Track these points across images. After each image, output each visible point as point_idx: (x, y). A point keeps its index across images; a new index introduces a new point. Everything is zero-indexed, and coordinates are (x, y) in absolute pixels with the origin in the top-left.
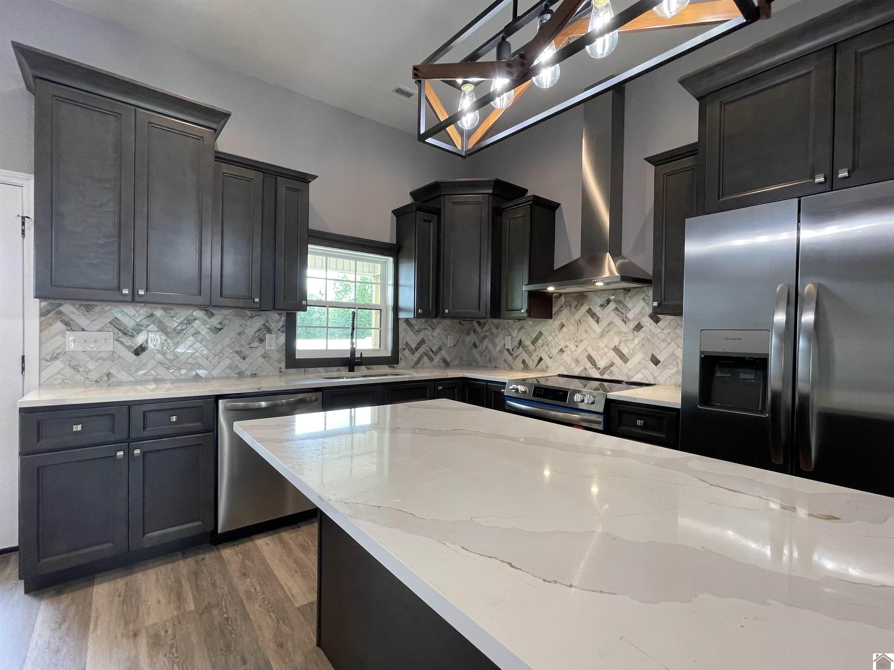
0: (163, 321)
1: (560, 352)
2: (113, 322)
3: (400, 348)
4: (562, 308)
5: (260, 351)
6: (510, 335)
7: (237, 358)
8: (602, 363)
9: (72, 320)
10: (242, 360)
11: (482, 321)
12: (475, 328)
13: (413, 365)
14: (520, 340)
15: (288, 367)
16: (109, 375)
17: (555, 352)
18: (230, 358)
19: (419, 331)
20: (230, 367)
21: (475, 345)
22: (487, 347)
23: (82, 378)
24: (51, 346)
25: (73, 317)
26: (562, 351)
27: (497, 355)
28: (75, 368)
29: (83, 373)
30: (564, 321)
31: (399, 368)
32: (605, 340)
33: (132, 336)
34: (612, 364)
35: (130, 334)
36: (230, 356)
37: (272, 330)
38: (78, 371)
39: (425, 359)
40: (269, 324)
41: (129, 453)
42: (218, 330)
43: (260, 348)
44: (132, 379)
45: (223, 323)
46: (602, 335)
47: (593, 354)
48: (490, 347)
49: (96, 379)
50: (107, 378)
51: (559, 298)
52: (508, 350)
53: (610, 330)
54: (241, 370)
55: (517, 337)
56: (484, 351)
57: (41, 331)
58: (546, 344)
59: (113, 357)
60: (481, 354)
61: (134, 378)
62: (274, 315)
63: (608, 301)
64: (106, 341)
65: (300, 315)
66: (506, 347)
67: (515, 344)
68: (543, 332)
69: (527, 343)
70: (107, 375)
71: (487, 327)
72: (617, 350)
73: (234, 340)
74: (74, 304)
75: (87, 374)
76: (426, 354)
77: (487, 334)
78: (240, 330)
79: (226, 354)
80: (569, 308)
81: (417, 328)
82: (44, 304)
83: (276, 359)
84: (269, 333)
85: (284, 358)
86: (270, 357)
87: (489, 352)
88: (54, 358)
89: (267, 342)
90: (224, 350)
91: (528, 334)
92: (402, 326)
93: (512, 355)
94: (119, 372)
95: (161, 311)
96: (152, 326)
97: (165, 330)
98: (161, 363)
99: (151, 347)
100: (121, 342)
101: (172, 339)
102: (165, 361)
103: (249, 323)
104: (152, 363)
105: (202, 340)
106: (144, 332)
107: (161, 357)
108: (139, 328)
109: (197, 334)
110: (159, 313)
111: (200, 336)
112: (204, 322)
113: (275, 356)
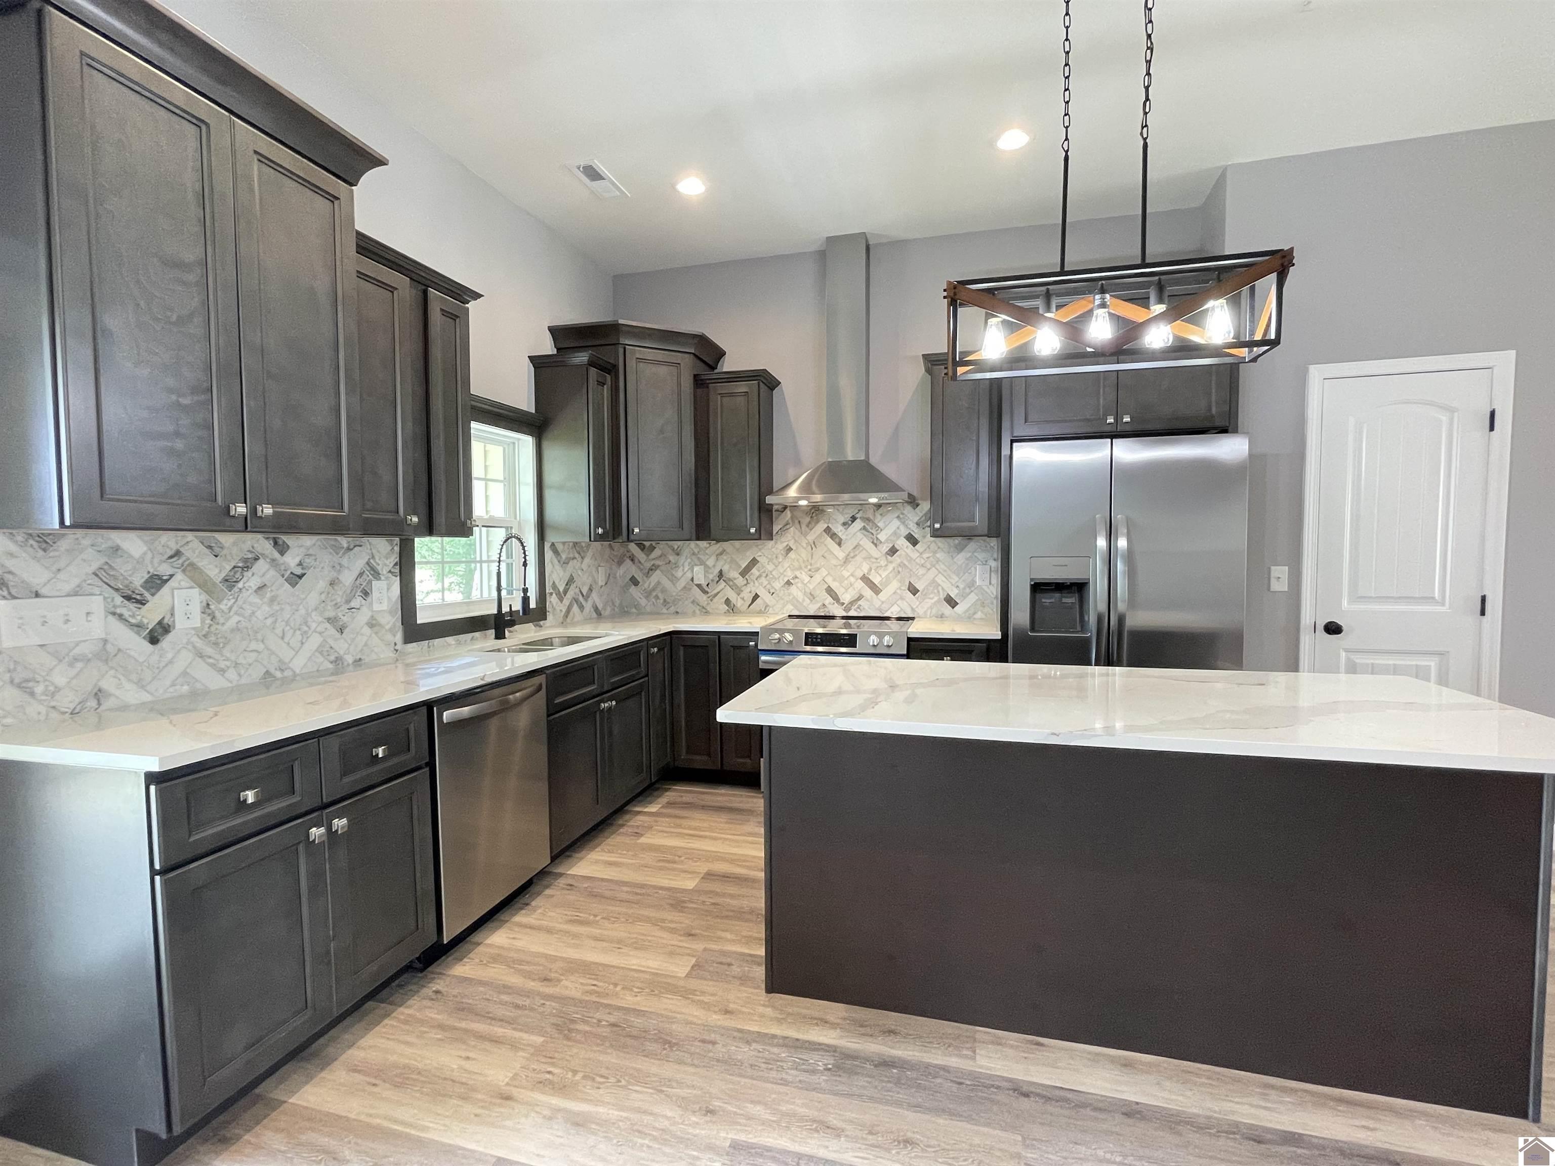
0: (200, 564)
1: (786, 586)
2: (102, 574)
3: (547, 591)
4: (788, 527)
5: (364, 616)
6: (703, 563)
7: (332, 631)
8: (846, 598)
9: (10, 572)
10: (338, 635)
11: (647, 544)
12: (633, 555)
13: (561, 620)
14: (721, 570)
15: (406, 640)
16: (99, 694)
17: (777, 585)
18: (320, 633)
19: (568, 562)
20: (319, 651)
21: (634, 581)
22: (659, 583)
23: (43, 709)
25: (12, 566)
26: (789, 583)
27: (680, 594)
28: (24, 688)
29: (44, 698)
30: (792, 544)
31: (546, 627)
32: (851, 567)
33: (142, 602)
34: (860, 597)
35: (138, 597)
36: (319, 629)
37: (380, 572)
38: (32, 694)
39: (576, 608)
40: (376, 562)
41: (331, 828)
42: (297, 579)
43: (364, 609)
45: (305, 564)
46: (846, 561)
47: (834, 586)
48: (666, 583)
49: (72, 706)
50: (96, 702)
51: (783, 512)
52: (699, 586)
53: (856, 555)
54: (337, 655)
55: (714, 566)
56: (654, 589)
58: (764, 575)
59: (105, 652)
60: (648, 594)
61: (152, 694)
62: (383, 545)
63: (854, 519)
64: (89, 619)
65: (420, 544)
66: (696, 582)
67: (711, 577)
68: (758, 559)
69: (734, 574)
70: (96, 694)
71: (657, 553)
72: (865, 579)
73: (323, 597)
74: (11, 533)
75: (52, 698)
76: (576, 601)
77: (657, 562)
78: (334, 574)
79: (314, 625)
80: (798, 526)
81: (564, 556)
83: (387, 627)
84: (378, 580)
85: (399, 623)
86: (380, 625)
87: (664, 591)
89: (375, 594)
90: (309, 619)
91: (733, 561)
92: (548, 552)
93: (708, 593)
94: (119, 686)
95: (196, 544)
96: (179, 576)
97: (204, 585)
98: (201, 655)
99: (180, 624)
100: (120, 617)
101: (219, 601)
102: (209, 651)
103: (345, 561)
104: (186, 657)
105: (273, 600)
106: (165, 590)
107: (199, 643)
108: (156, 583)
109: (261, 588)
110: (192, 547)
111: (267, 593)
112: (272, 561)
113: (387, 621)
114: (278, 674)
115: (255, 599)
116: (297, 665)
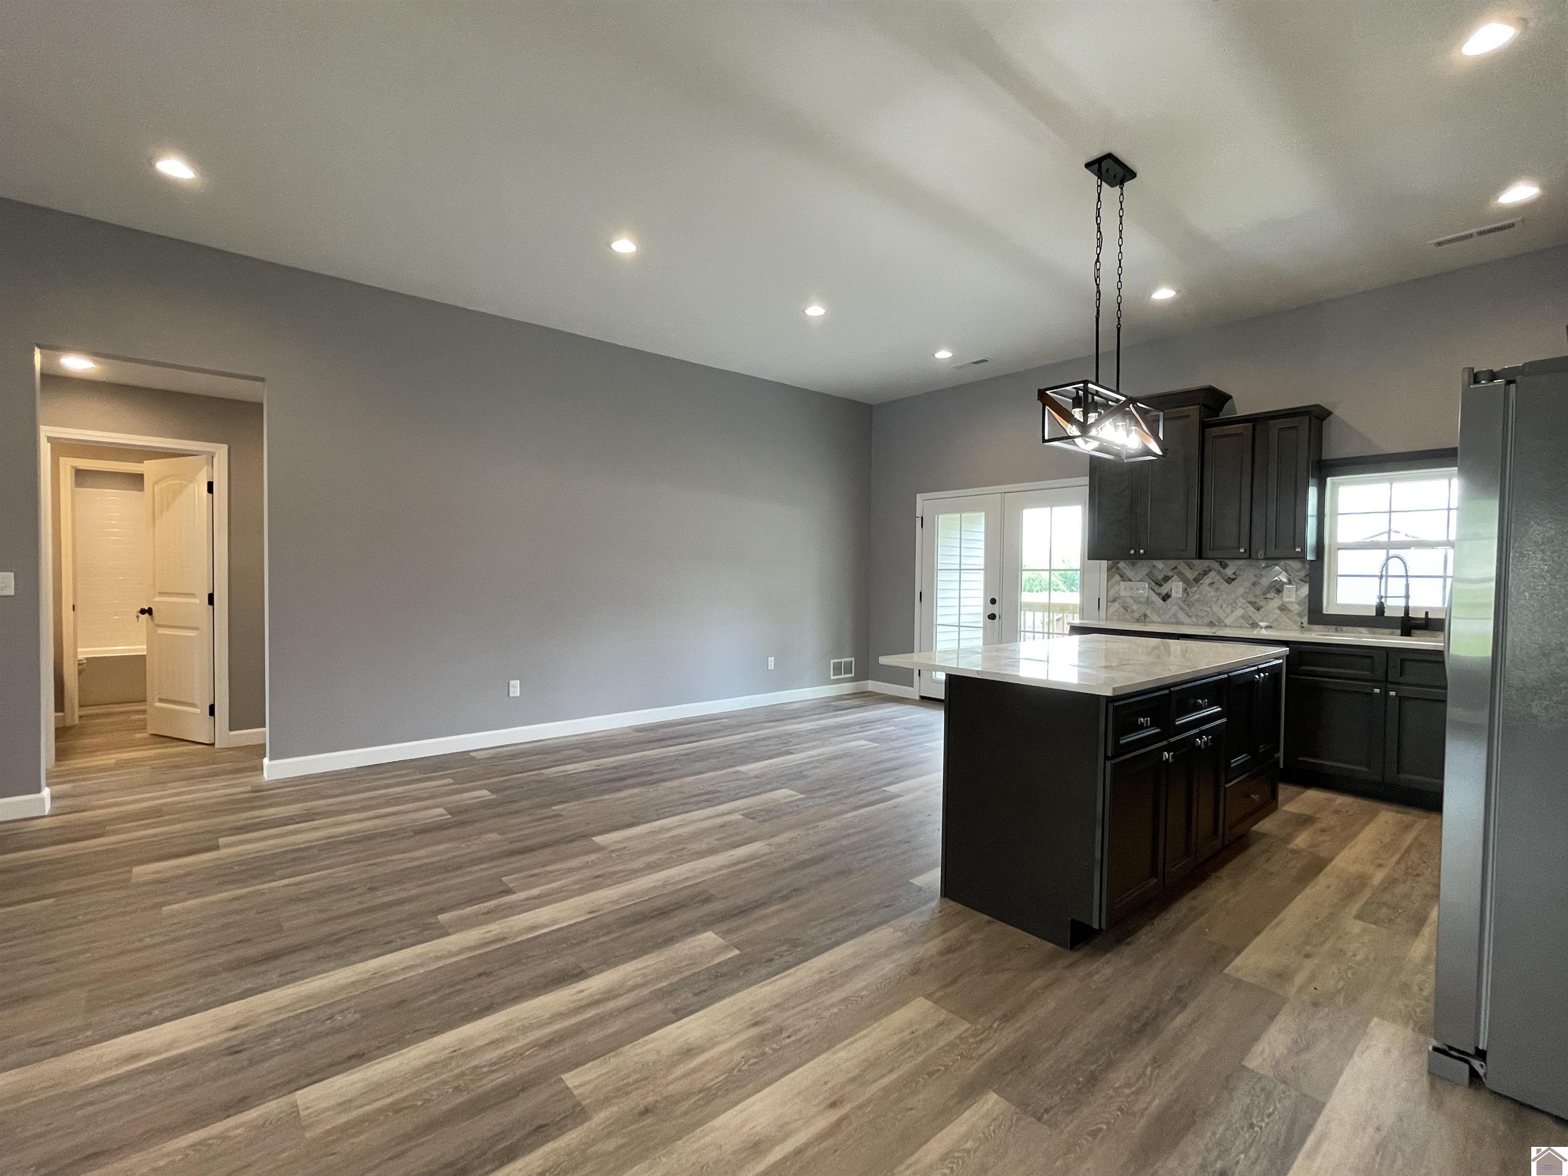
0: (1184, 572)
2: (1149, 574)
5: (1276, 602)
7: (1251, 609)
10: (1256, 611)
15: (1310, 622)
16: (1145, 615)
18: (1243, 608)
20: (1243, 617)
23: (1130, 617)
24: (1112, 593)
25: (1124, 570)
28: (1126, 608)
29: (1130, 613)
33: (1161, 585)
35: (1160, 583)
36: (1243, 606)
37: (1292, 579)
38: (1127, 611)
40: (1289, 574)
42: (1232, 580)
43: (1276, 600)
44: (1160, 620)
45: (1237, 574)
49: (1137, 618)
54: (1254, 621)
57: (1108, 581)
59: (1148, 602)
61: (1162, 620)
62: (1295, 564)
64: (1144, 589)
73: (1247, 590)
74: (1125, 561)
78: (1254, 579)
79: (1240, 604)
82: (1110, 562)
83: (1296, 612)
84: (1289, 584)
85: (1306, 611)
86: (1289, 610)
88: (1114, 601)
89: (1285, 593)
90: (1238, 600)
94: (1152, 614)
95: (1183, 564)
96: (1176, 577)
97: (1185, 580)
98: (1181, 609)
99: (1173, 594)
100: (1154, 590)
101: (1191, 587)
102: (1185, 607)
103: (1263, 573)
104: (1175, 608)
105: (1217, 589)
106: (1170, 582)
107: (1182, 604)
108: (1167, 579)
109: (1212, 584)
110: (1182, 566)
111: (1215, 586)
112: (1219, 573)
113: (1296, 608)
114: (1217, 623)
115: (1208, 588)
116: (1228, 621)
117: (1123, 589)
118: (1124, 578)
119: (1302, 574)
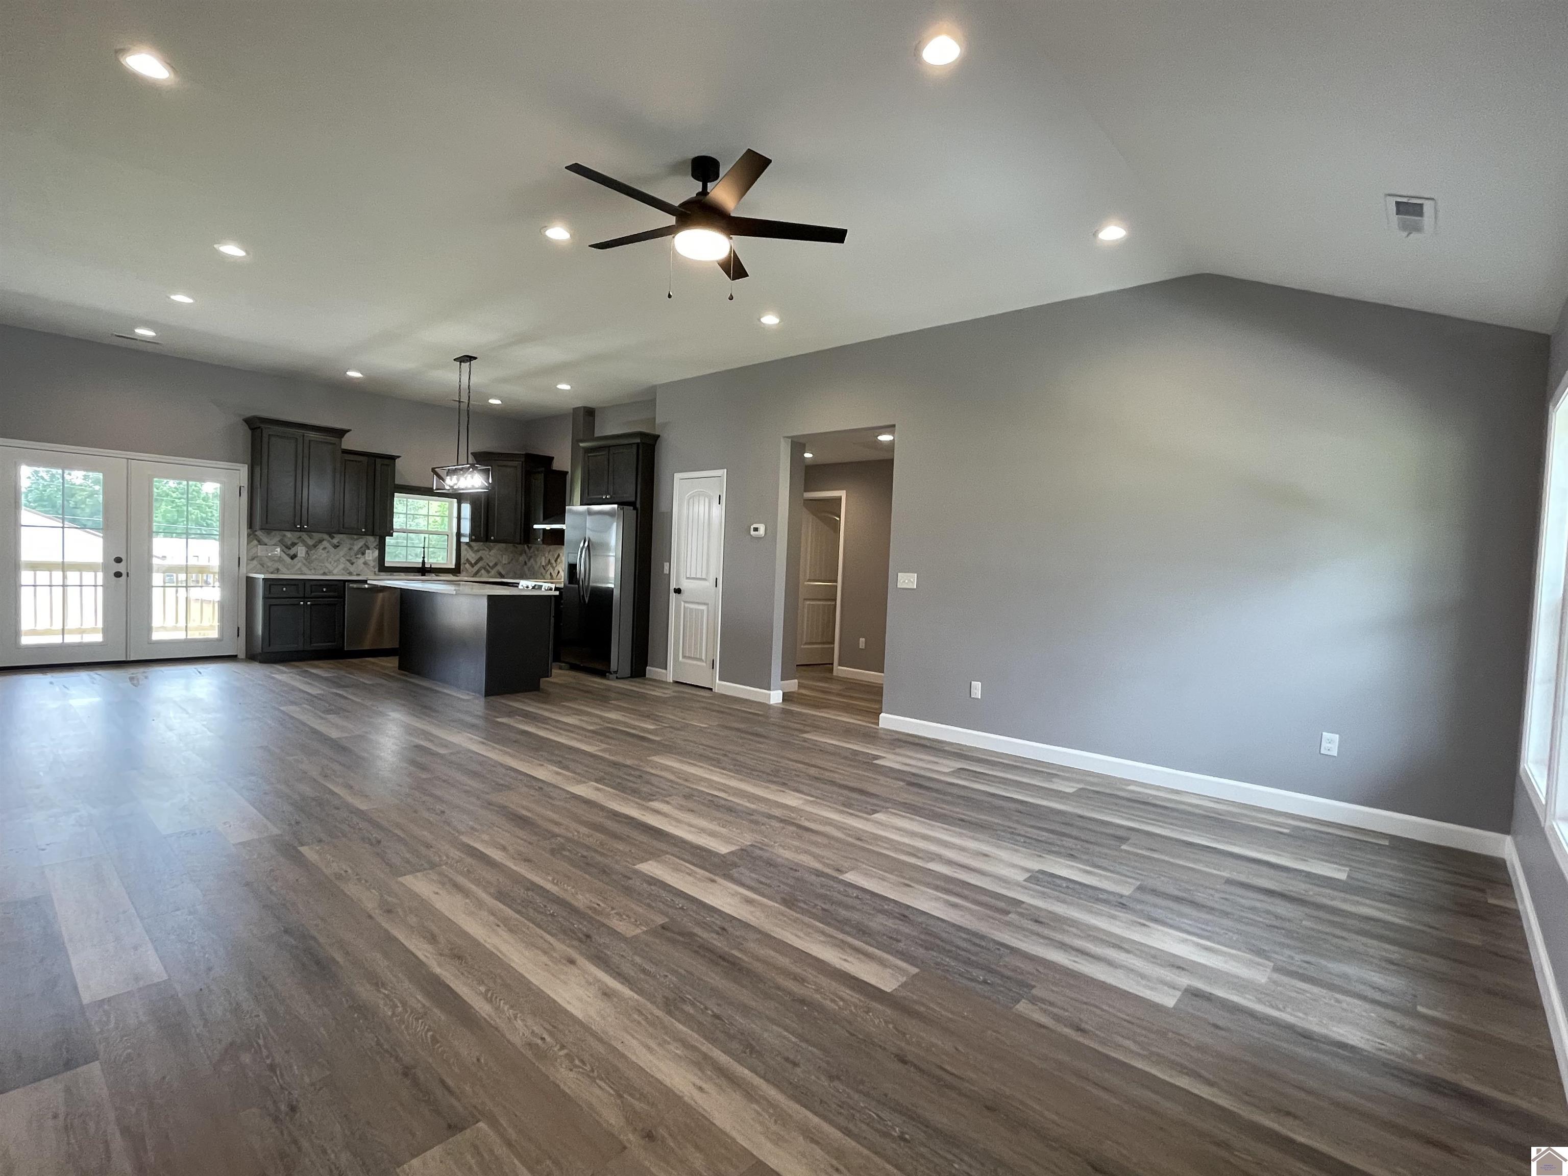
0: (306, 540)
2: (281, 541)
3: (462, 561)
5: (361, 561)
6: (544, 555)
7: (348, 564)
12: (526, 551)
15: (379, 571)
16: (278, 570)
18: (344, 564)
19: (478, 551)
20: (343, 569)
23: (265, 571)
24: (251, 554)
25: (261, 537)
28: (262, 565)
29: (266, 568)
33: (290, 549)
35: (290, 547)
36: (344, 562)
37: (370, 547)
38: (263, 567)
39: (483, 571)
40: (369, 544)
41: (305, 603)
43: (363, 558)
44: (289, 572)
45: (340, 543)
54: (350, 571)
57: (247, 543)
59: (280, 560)
61: (291, 572)
62: (371, 538)
64: (277, 551)
65: (388, 539)
69: (553, 561)
71: (532, 549)
73: (345, 552)
76: (485, 568)
78: (351, 547)
79: (342, 561)
81: (473, 548)
82: (250, 531)
84: (368, 549)
85: (377, 564)
86: (369, 563)
87: (533, 568)
88: (253, 559)
89: (366, 555)
90: (340, 559)
91: (553, 555)
92: (463, 547)
96: (300, 543)
97: (307, 546)
98: (305, 564)
100: (284, 552)
101: (311, 550)
102: (307, 563)
103: (355, 542)
104: (300, 564)
105: (328, 552)
106: (296, 547)
107: (304, 561)
108: (294, 544)
109: (324, 549)
110: (305, 536)
111: (327, 550)
112: (329, 541)
113: (372, 564)
114: (328, 573)
115: (321, 551)
116: (335, 572)
117: (261, 551)
118: (260, 542)
119: (375, 544)
